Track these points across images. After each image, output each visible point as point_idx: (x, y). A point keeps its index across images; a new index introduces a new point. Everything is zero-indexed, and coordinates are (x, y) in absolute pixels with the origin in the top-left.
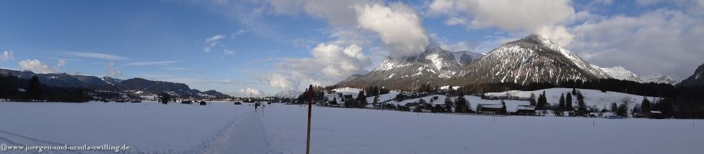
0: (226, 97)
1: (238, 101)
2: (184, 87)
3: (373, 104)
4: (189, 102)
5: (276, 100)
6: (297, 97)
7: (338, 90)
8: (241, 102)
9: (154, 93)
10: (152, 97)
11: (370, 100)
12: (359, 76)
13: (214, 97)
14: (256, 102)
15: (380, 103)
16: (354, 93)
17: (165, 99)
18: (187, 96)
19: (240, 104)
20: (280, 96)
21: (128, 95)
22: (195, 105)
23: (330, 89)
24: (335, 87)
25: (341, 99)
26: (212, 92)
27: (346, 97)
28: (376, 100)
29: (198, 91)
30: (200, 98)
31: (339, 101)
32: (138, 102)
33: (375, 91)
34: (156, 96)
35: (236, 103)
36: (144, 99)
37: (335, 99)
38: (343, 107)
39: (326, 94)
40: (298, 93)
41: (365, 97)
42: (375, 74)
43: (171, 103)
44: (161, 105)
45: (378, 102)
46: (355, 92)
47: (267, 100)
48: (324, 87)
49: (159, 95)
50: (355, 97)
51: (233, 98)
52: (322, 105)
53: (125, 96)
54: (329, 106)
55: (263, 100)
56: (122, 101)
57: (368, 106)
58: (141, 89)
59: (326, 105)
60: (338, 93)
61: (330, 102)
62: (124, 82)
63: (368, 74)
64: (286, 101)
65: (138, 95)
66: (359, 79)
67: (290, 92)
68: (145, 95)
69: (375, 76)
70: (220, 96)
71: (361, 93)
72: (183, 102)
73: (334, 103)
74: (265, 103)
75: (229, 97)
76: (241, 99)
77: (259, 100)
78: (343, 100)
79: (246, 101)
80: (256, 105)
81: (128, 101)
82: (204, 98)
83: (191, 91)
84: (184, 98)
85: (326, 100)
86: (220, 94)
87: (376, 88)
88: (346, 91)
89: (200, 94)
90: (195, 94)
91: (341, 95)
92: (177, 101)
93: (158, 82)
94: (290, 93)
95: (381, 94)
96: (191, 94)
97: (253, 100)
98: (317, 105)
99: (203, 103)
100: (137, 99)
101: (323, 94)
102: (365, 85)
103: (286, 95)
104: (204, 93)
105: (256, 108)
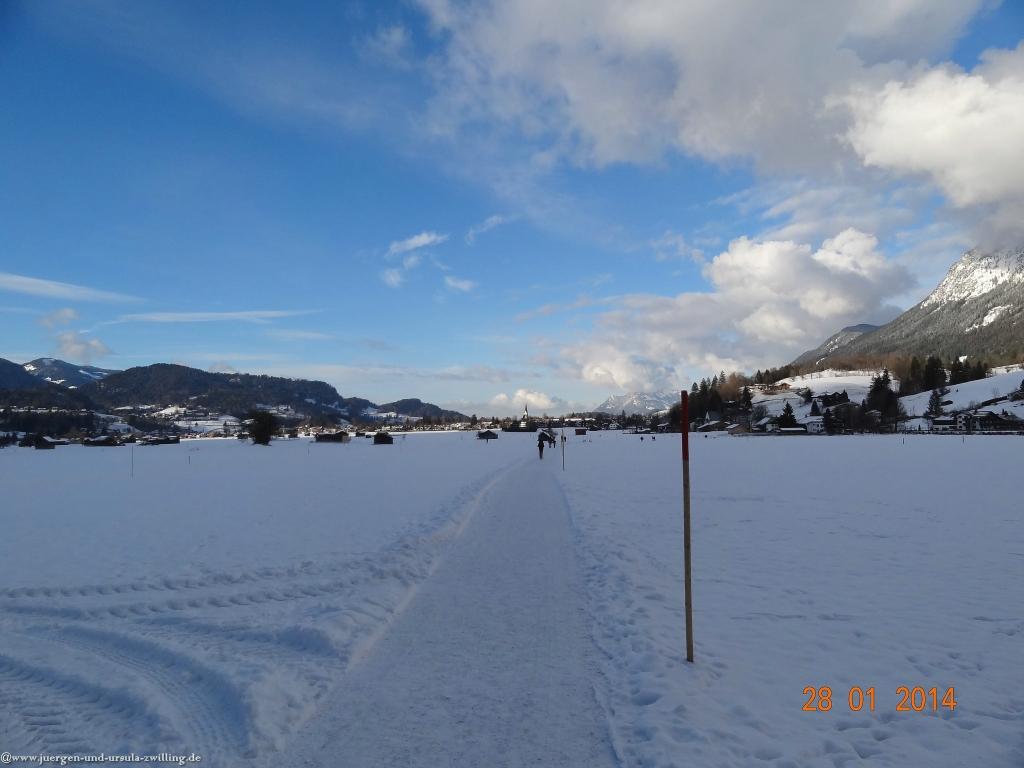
0: (451, 418)
1: (487, 430)
2: (323, 391)
3: (926, 416)
4: (339, 438)
5: (600, 421)
6: (666, 410)
7: (797, 383)
8: (497, 430)
9: (223, 412)
10: (218, 426)
11: (916, 404)
12: (867, 329)
13: (415, 419)
14: (544, 430)
15: (955, 413)
16: (850, 386)
17: (263, 430)
18: (333, 419)
19: (494, 436)
20: (614, 410)
21: (132, 421)
22: (359, 446)
23: (769, 379)
24: (787, 372)
25: (808, 408)
26: (409, 406)
27: (828, 400)
28: (936, 405)
29: (366, 404)
30: (371, 423)
31: (801, 414)
32: (167, 441)
33: (928, 375)
34: (230, 420)
35: (482, 436)
36: (189, 431)
37: (788, 409)
38: (819, 433)
39: (758, 395)
40: (667, 398)
41: (893, 397)
42: (927, 315)
43: (281, 443)
44: (250, 449)
45: (947, 409)
46: (858, 382)
47: (572, 424)
48: (749, 374)
49: (241, 417)
50: (858, 399)
51: (474, 421)
52: (747, 430)
53: (120, 424)
54: (772, 433)
55: (561, 423)
56: (110, 442)
57: (908, 425)
58: (177, 401)
59: (762, 430)
60: (798, 391)
61: (776, 421)
62: (116, 377)
63: (901, 320)
64: (630, 422)
65: (167, 418)
66: (870, 341)
67: (641, 396)
68: (194, 417)
69: (926, 324)
70: (432, 417)
71: (880, 385)
72: (320, 438)
73: (786, 423)
74: (570, 432)
75: (460, 418)
76: (496, 422)
77: (552, 424)
78: (815, 411)
79: (512, 426)
80: (542, 438)
81: (132, 440)
82: (385, 422)
83: (344, 403)
84: (325, 425)
85: (761, 412)
86: (434, 409)
87: (935, 363)
88: (824, 381)
89: (372, 413)
90: (357, 412)
91: (808, 395)
92: (302, 435)
93: (236, 375)
94: (639, 398)
95: (954, 382)
96: (344, 412)
97: (532, 425)
98: (732, 432)
99: (383, 439)
100: (167, 434)
101: (748, 396)
102: (893, 356)
103: (632, 405)
104: (386, 408)
105: (541, 446)
